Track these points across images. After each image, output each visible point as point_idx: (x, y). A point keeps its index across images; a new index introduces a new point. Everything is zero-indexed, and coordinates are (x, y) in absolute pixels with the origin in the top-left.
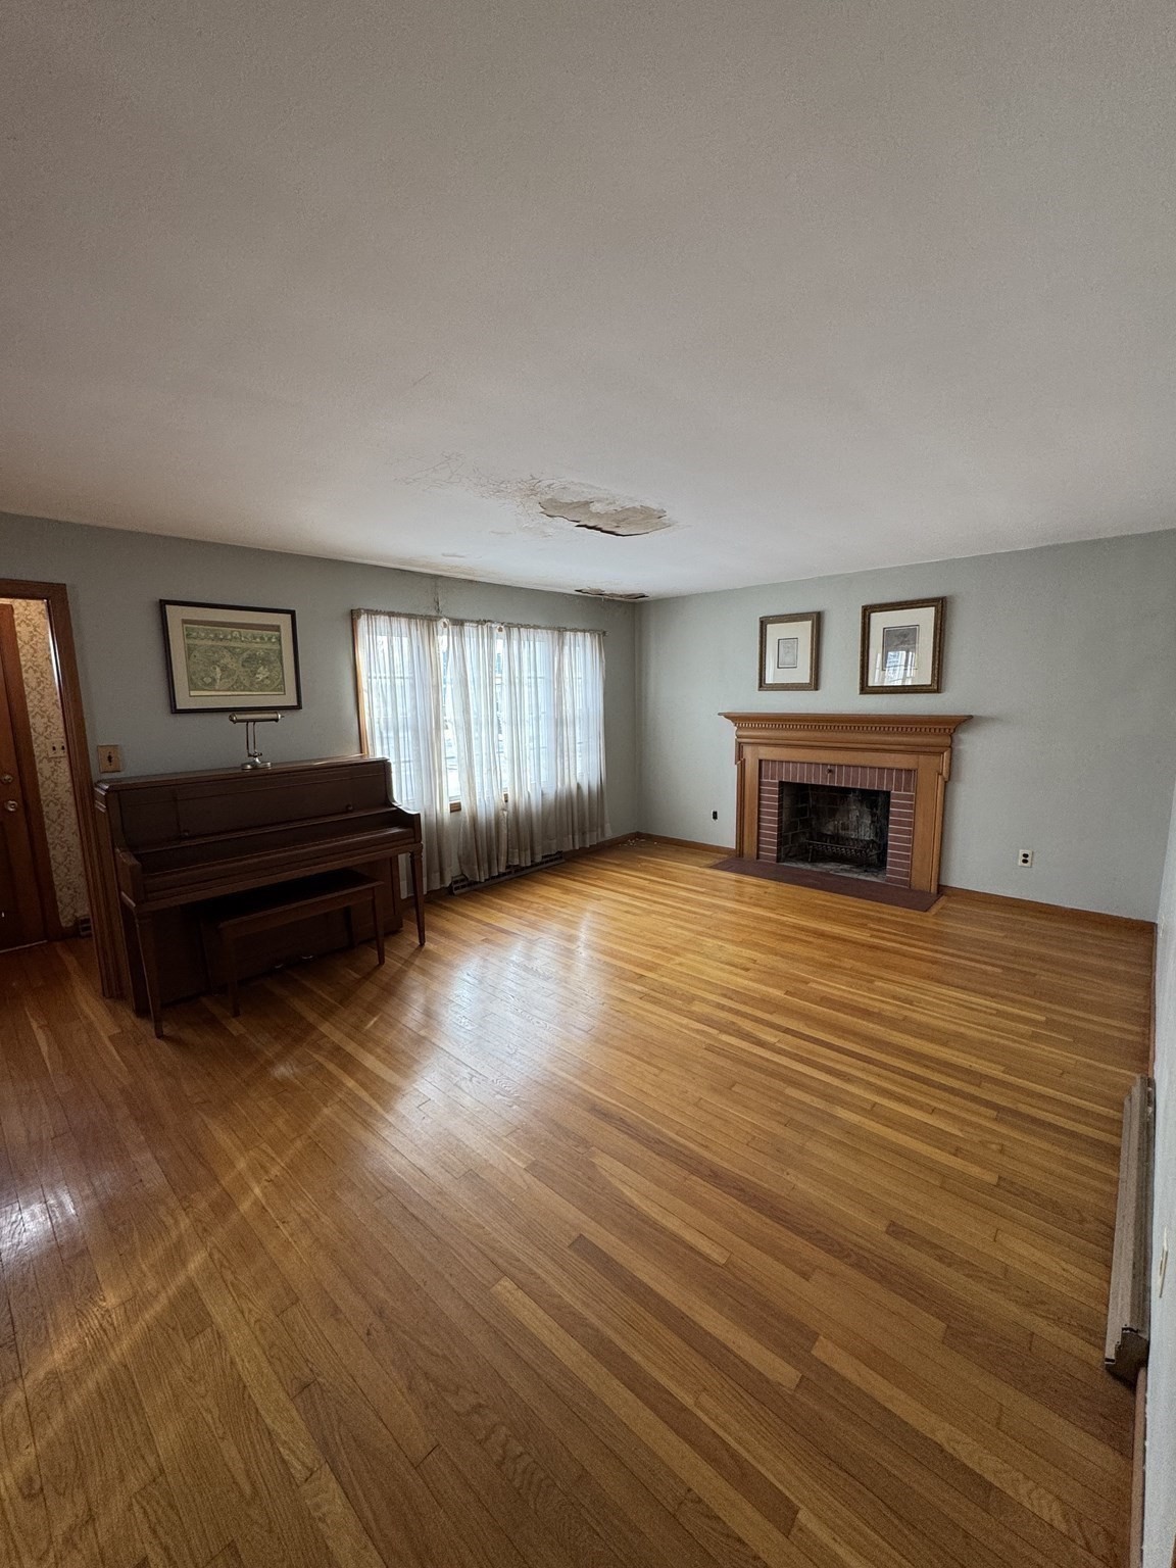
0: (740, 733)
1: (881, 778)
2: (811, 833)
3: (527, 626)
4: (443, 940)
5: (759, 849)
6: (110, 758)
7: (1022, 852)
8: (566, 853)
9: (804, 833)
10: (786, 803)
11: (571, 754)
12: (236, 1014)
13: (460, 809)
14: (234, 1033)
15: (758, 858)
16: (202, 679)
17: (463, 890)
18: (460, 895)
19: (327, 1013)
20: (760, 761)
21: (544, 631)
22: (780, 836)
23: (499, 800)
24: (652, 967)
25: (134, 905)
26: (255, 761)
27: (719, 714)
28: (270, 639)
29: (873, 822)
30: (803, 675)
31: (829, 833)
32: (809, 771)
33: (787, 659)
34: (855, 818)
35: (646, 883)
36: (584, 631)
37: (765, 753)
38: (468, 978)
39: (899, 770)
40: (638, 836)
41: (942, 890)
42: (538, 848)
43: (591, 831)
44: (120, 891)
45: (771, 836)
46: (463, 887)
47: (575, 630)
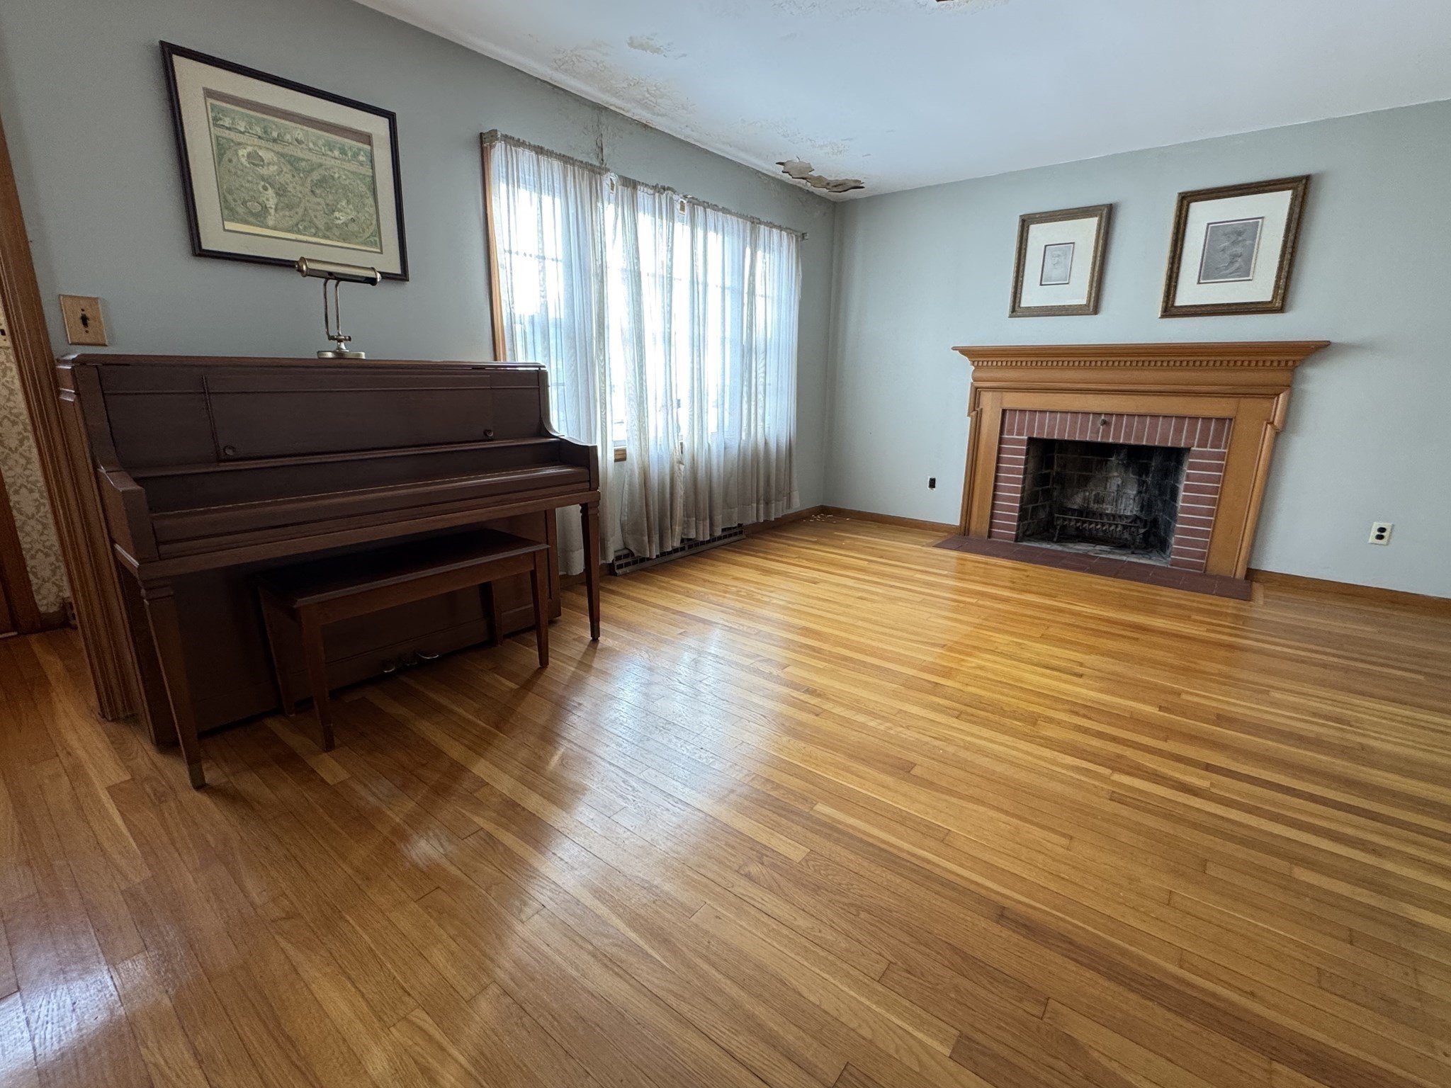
0: (979, 375)
1: (1178, 431)
2: (1050, 507)
3: (715, 208)
4: (624, 634)
5: (991, 525)
6: (84, 320)
7: (1376, 525)
8: (748, 527)
9: (1043, 507)
10: (1031, 466)
11: (760, 397)
12: (329, 746)
13: (624, 459)
14: (329, 779)
15: (989, 536)
16: (244, 203)
17: (627, 570)
18: (625, 575)
19: (481, 744)
20: (1004, 411)
21: (735, 219)
22: (1021, 509)
23: (674, 446)
24: (947, 673)
25: (136, 563)
26: (339, 348)
27: (954, 349)
28: (355, 155)
29: (1139, 492)
30: (1078, 294)
31: (1076, 507)
32: (1074, 423)
33: (1053, 272)
34: (1115, 488)
35: (864, 564)
36: (780, 228)
37: (1013, 400)
38: (682, 688)
39: (1207, 420)
40: (824, 510)
41: (1252, 575)
42: (718, 518)
43: (777, 500)
44: (113, 542)
45: (1011, 509)
46: (627, 565)
47: (771, 225)
